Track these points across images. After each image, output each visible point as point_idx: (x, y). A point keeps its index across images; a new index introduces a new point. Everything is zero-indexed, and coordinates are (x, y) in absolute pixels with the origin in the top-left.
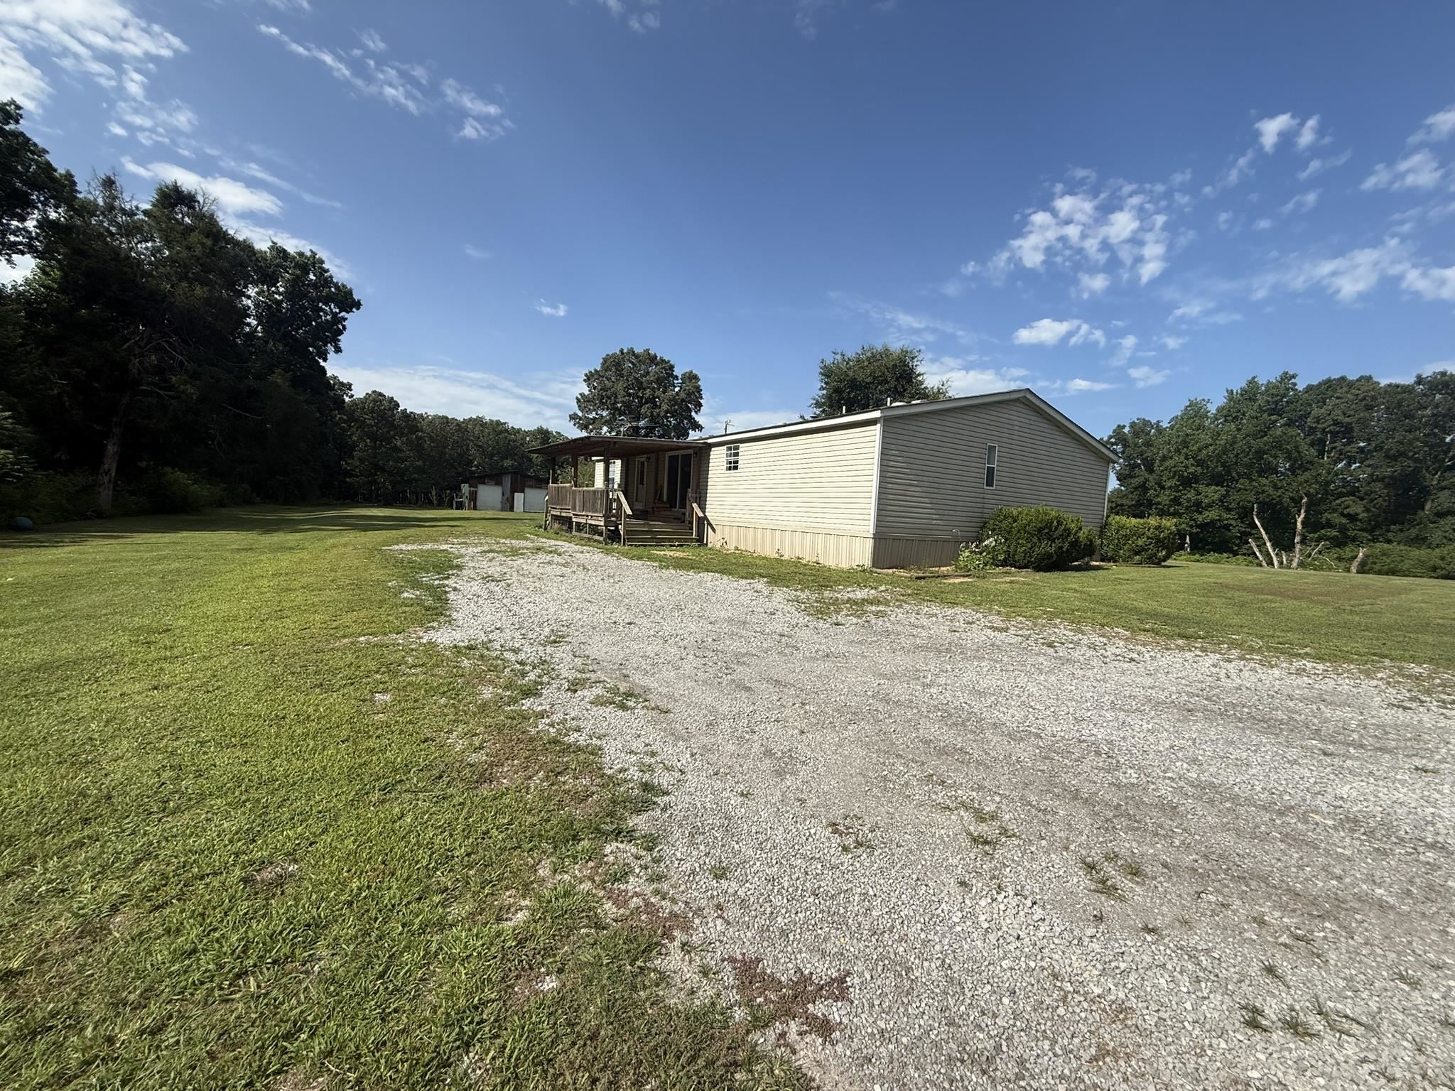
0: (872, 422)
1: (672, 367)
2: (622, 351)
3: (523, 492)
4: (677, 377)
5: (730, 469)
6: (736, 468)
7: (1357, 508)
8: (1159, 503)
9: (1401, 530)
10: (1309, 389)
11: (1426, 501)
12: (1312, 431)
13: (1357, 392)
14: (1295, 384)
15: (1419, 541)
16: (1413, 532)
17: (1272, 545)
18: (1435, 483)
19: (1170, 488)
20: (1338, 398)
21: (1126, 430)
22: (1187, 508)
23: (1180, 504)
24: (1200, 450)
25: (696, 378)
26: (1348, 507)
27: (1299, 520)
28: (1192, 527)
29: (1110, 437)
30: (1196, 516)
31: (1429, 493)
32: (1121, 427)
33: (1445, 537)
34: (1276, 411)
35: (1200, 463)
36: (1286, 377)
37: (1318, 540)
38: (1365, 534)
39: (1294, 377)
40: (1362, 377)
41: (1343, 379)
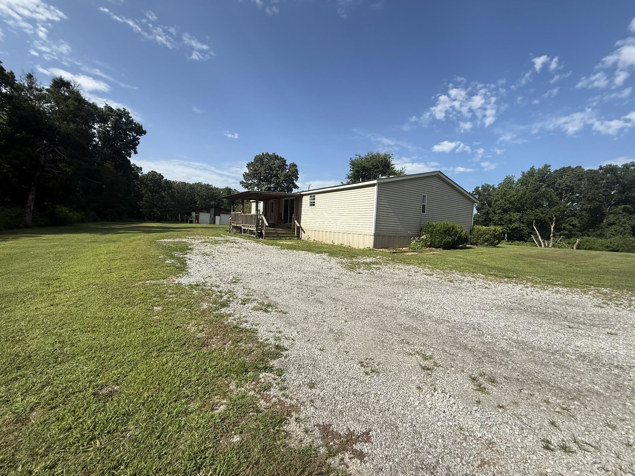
0: (373, 185)
1: (285, 161)
2: (263, 154)
3: (219, 215)
4: (287, 165)
5: (311, 205)
6: (314, 205)
7: (576, 222)
8: (494, 220)
9: (594, 231)
10: (556, 171)
11: (604, 219)
12: (557, 189)
13: (576, 173)
14: (550, 170)
15: (601, 236)
16: (599, 232)
17: (541, 238)
18: (607, 211)
19: (499, 213)
20: (568, 175)
21: (480, 189)
22: (506, 222)
23: (503, 220)
24: (511, 197)
25: (295, 166)
26: (572, 221)
27: (552, 227)
28: (508, 230)
29: (473, 192)
30: (509, 225)
31: (605, 215)
32: (478, 188)
33: (612, 234)
34: (542, 181)
35: (511, 203)
36: (546, 166)
37: (560, 235)
38: (579, 233)
39: (549, 166)
40: (577, 167)
41: (570, 167)
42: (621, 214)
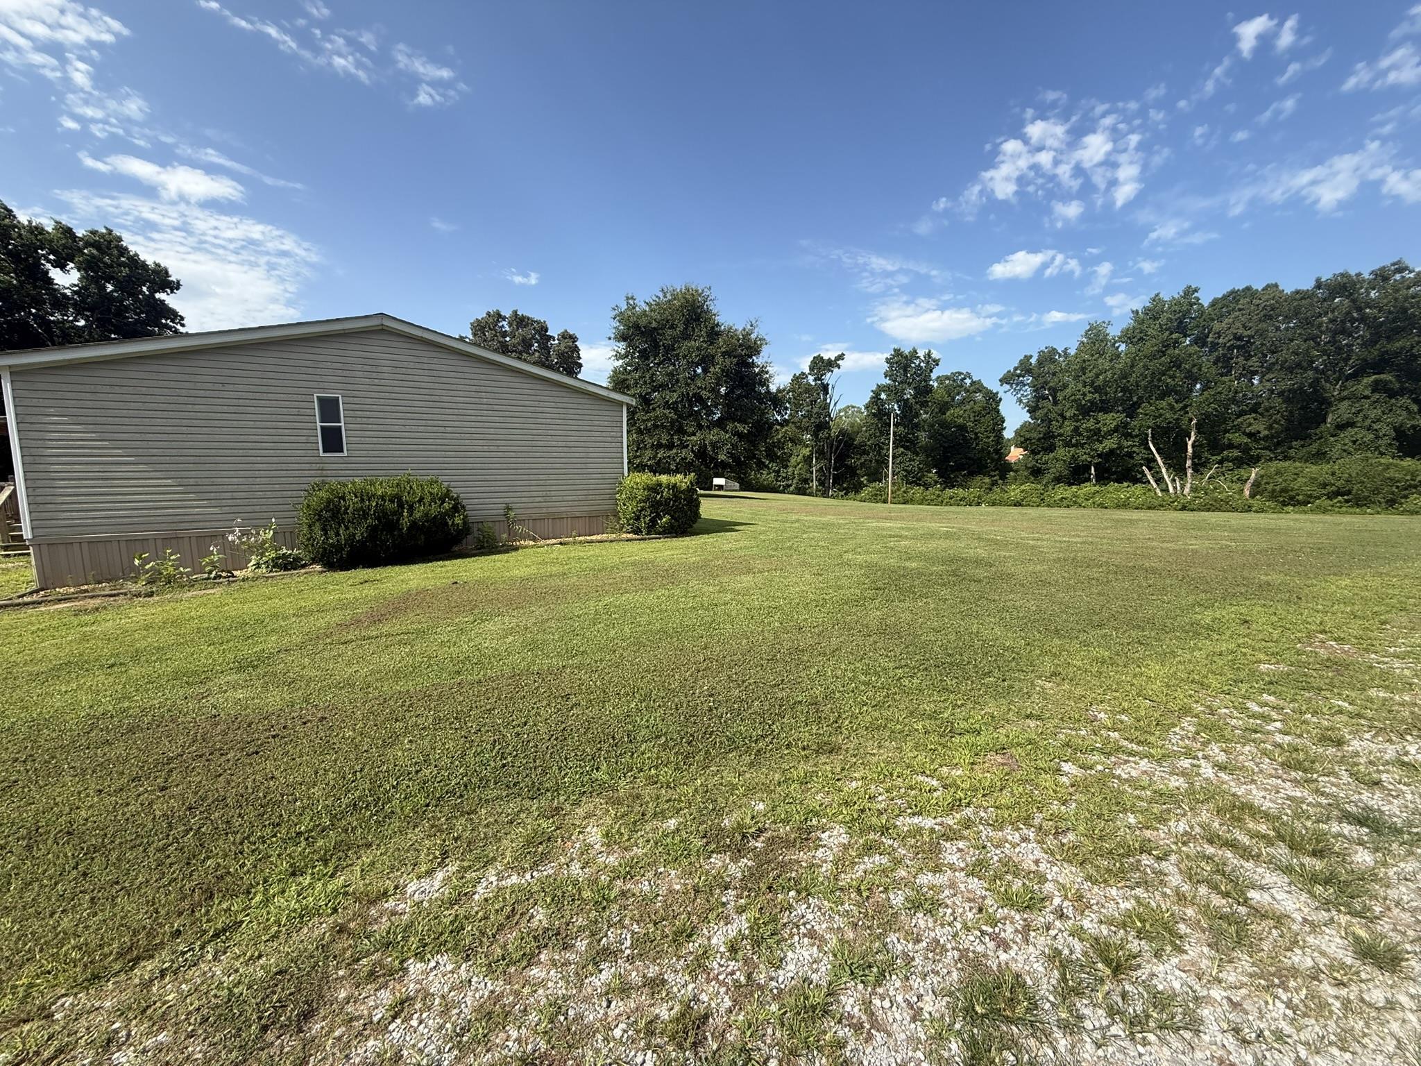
7: (1260, 427)
8: (1061, 435)
9: (1303, 446)
10: (1214, 303)
11: (1326, 413)
12: (1214, 346)
13: (1258, 302)
14: (1198, 299)
15: (1320, 456)
16: (1314, 448)
17: (1167, 470)
18: (1335, 393)
19: (1070, 418)
20: (1240, 310)
21: (1033, 361)
22: (1088, 438)
23: (1080, 434)
24: (1097, 376)
26: (1250, 424)
27: (1190, 443)
28: (1093, 457)
29: (1016, 369)
30: (1097, 445)
31: (1330, 404)
32: (1028, 358)
33: (1345, 451)
34: (1182, 329)
35: (1097, 390)
36: (1190, 292)
37: (1221, 462)
38: (1268, 453)
39: (1196, 291)
40: (1268, 286)
41: (1248, 289)
42: (1366, 397)
